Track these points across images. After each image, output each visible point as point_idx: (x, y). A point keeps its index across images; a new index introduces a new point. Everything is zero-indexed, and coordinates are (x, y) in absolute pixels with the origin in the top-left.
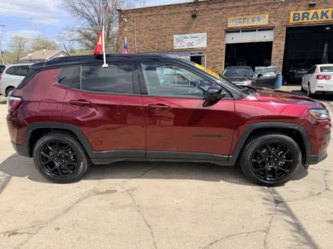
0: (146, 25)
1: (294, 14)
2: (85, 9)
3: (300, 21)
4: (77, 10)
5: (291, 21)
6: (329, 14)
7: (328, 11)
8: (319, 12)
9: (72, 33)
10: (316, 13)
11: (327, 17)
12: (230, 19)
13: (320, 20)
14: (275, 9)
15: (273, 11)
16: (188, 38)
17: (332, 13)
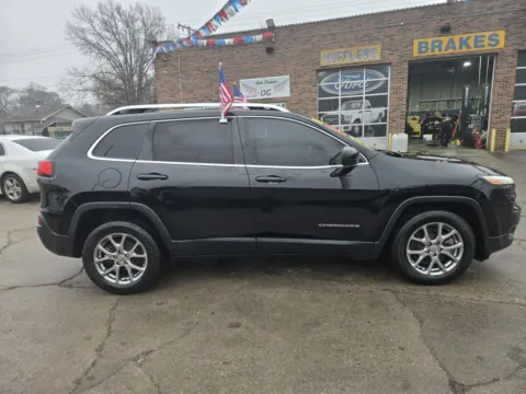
0: (197, 65)
1: (420, 43)
2: (102, 44)
3: (429, 53)
4: (89, 43)
5: (416, 53)
6: (471, 42)
7: (468, 38)
8: (456, 39)
9: (83, 80)
10: (451, 41)
11: (468, 46)
12: (324, 53)
13: (458, 50)
14: (390, 37)
15: (387, 40)
16: (261, 83)
17: (476, 41)
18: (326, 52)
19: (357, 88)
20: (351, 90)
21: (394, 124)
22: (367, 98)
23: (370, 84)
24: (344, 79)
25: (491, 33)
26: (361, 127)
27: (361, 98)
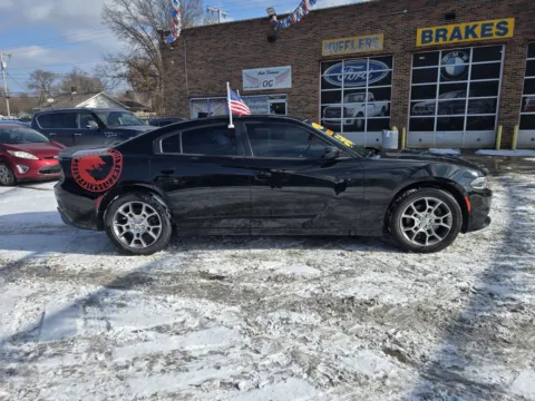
0: (201, 54)
1: (424, 32)
2: (137, 28)
3: (433, 43)
5: (419, 43)
6: (478, 31)
8: (462, 27)
9: (117, 66)
10: (457, 30)
11: (475, 36)
12: (325, 43)
13: (464, 40)
14: (393, 25)
15: (389, 28)
16: (263, 73)
17: (483, 29)
18: (328, 42)
19: (360, 80)
20: (353, 81)
21: (397, 118)
22: (370, 90)
23: (374, 75)
24: (347, 69)
25: (499, 21)
26: (363, 121)
27: (364, 90)
